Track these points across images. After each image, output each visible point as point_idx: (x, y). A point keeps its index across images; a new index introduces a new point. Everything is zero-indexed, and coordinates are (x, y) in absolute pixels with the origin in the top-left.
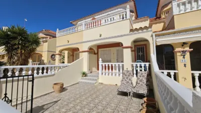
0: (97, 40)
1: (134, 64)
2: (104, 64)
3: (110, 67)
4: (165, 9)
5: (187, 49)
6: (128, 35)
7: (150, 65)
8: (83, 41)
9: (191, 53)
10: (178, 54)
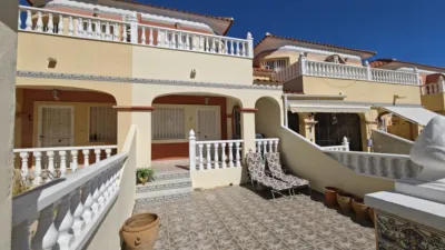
0: (182, 83)
1: (260, 141)
2: (201, 144)
3: (216, 150)
4: (267, 57)
5: (313, 120)
6: (250, 87)
7: (280, 142)
8: (134, 76)
9: (316, 126)
10: (307, 126)
